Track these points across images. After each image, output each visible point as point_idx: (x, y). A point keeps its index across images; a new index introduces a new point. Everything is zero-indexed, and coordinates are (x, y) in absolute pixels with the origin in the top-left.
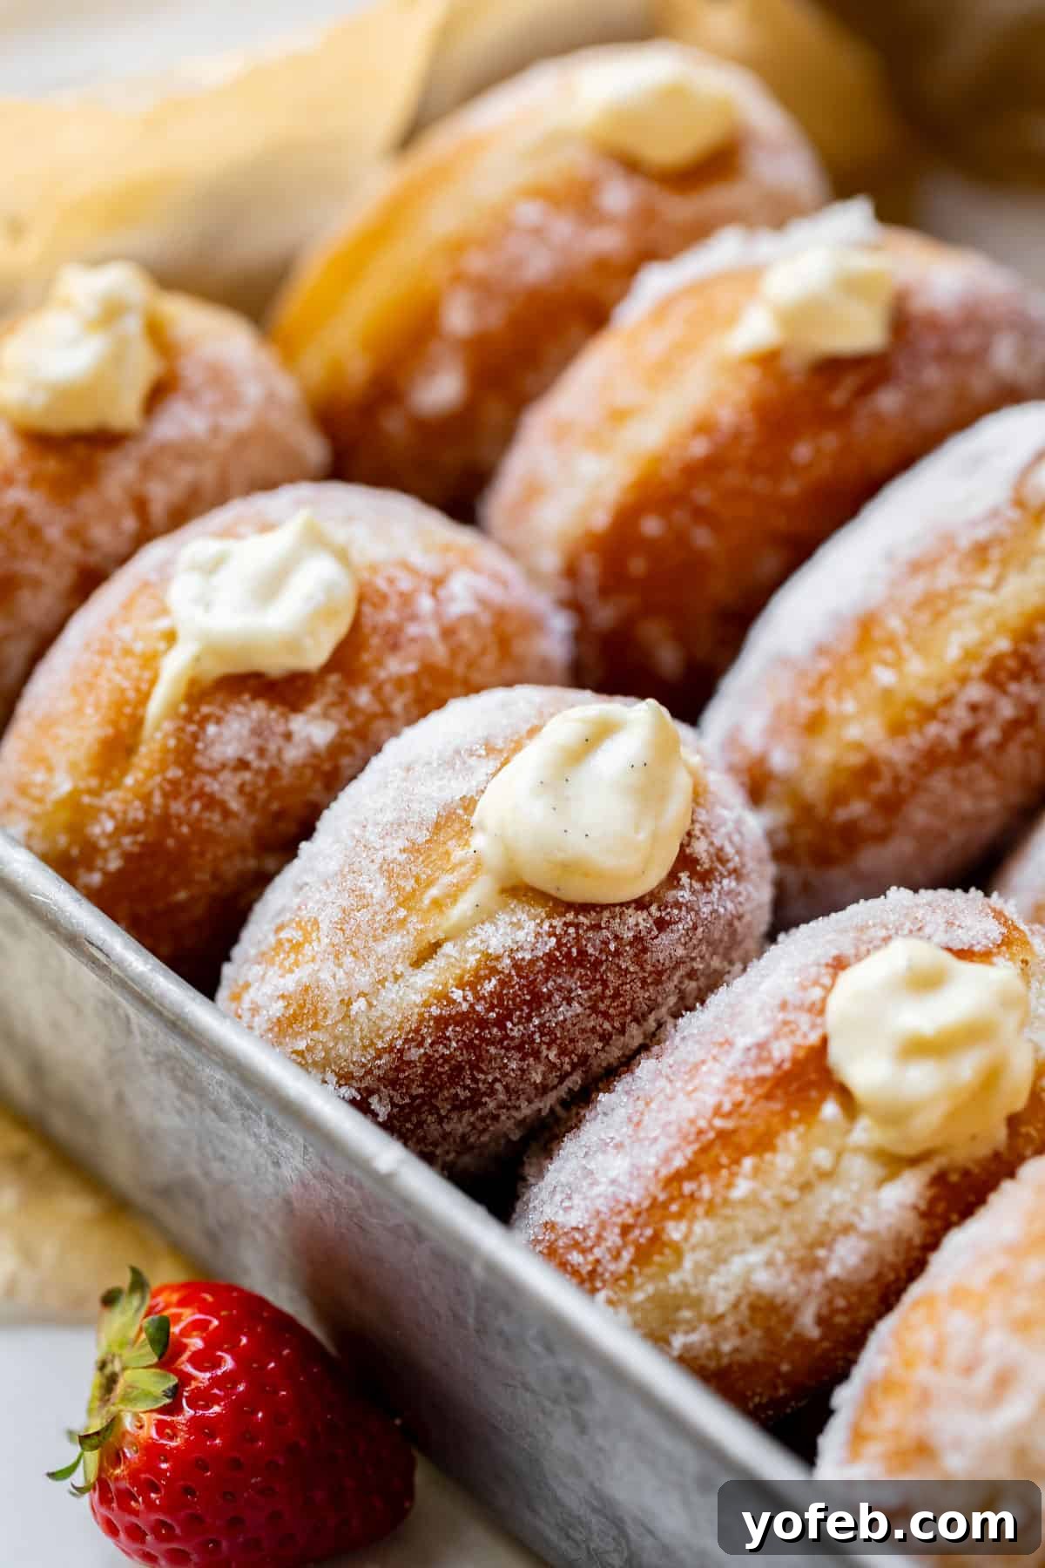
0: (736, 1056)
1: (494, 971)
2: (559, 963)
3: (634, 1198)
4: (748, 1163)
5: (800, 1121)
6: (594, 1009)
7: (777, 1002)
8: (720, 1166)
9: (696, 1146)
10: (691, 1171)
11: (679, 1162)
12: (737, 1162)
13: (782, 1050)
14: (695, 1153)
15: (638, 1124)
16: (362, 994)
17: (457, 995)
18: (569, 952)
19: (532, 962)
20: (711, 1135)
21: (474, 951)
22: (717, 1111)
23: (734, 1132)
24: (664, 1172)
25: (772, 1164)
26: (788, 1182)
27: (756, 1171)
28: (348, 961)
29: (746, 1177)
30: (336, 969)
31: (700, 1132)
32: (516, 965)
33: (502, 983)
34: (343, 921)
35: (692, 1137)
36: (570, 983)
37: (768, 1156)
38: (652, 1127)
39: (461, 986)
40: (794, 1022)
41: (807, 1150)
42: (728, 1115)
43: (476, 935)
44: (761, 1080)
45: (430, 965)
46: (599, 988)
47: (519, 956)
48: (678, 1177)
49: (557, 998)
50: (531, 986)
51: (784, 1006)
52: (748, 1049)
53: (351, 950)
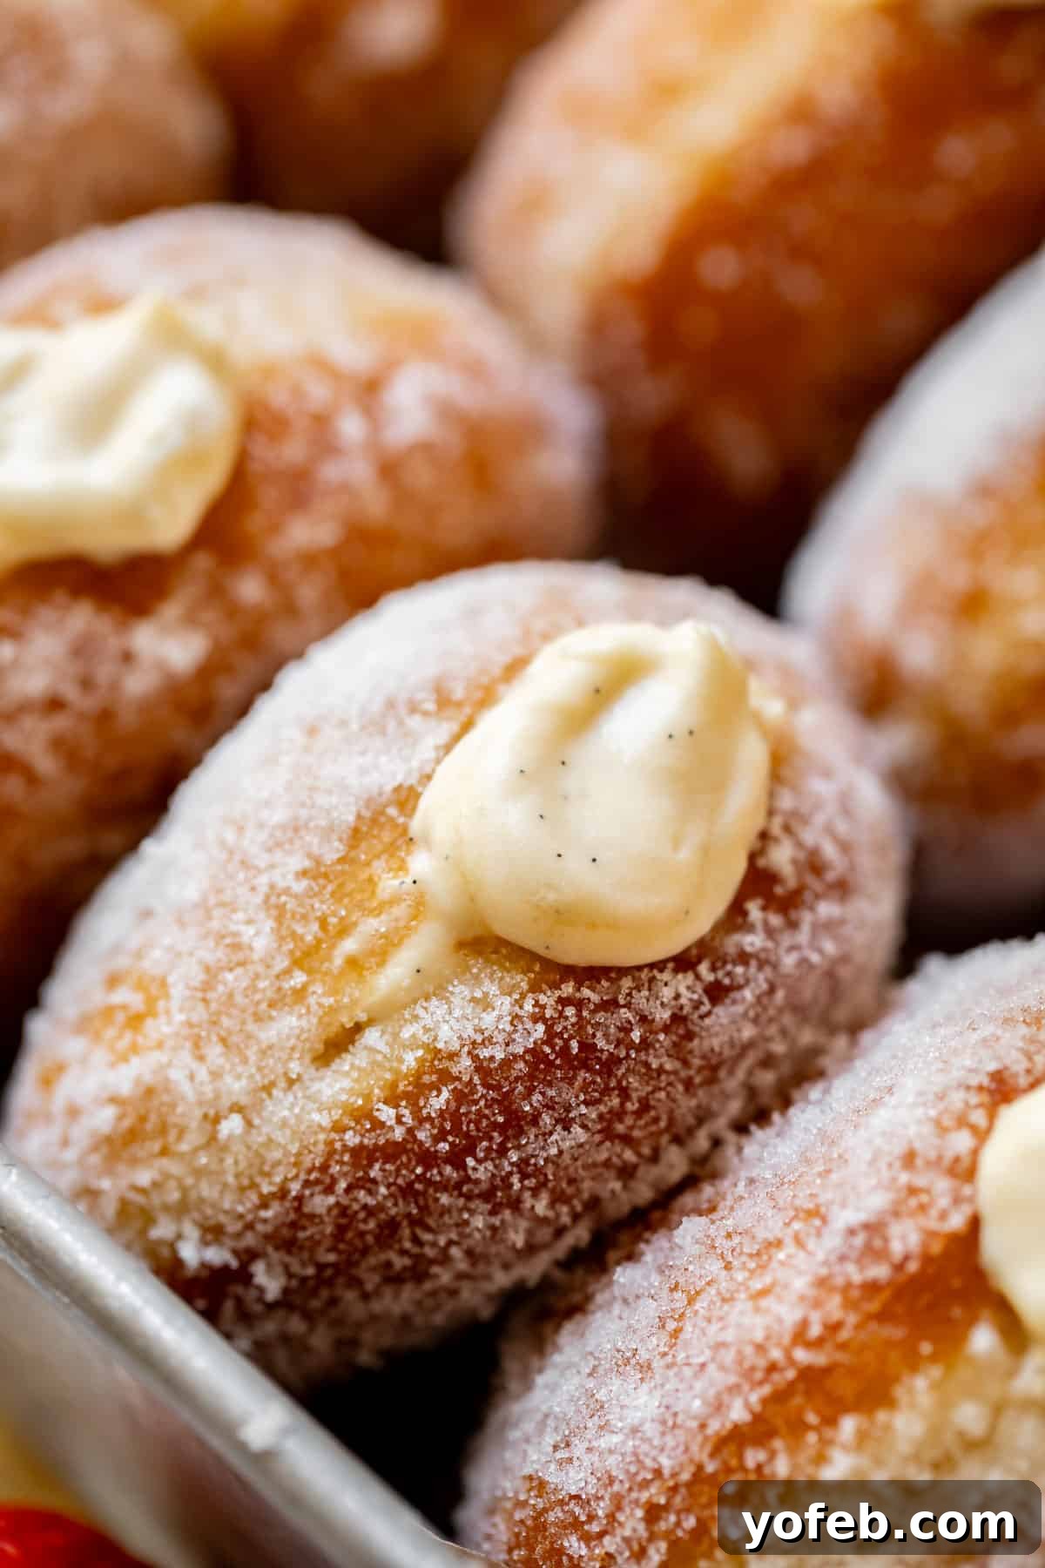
0: (832, 1241)
1: (445, 1077)
2: (550, 1064)
3: (666, 1463)
4: (848, 1426)
5: (934, 1358)
6: (608, 1134)
7: (899, 1149)
8: (808, 1427)
9: (766, 1390)
10: (758, 1431)
11: (738, 1413)
12: (831, 1421)
13: (905, 1238)
14: (765, 1401)
15: (676, 1333)
16: (237, 1108)
17: (387, 1114)
18: (566, 1047)
19: (507, 1063)
20: (791, 1374)
21: (413, 1044)
22: (800, 1335)
23: (827, 1371)
24: (714, 1426)
25: (888, 1428)
26: (916, 1458)
27: (862, 1438)
28: (214, 1052)
29: (845, 1448)
30: (195, 1065)
31: (772, 1368)
32: (481, 1067)
33: (460, 1097)
34: (207, 986)
35: (759, 1375)
36: (569, 1095)
37: (882, 1416)
38: (696, 1342)
39: (392, 1100)
40: (928, 1191)
41: (945, 1404)
42: (818, 1344)
43: (416, 1017)
44: (872, 1288)
45: (345, 1063)
46: (616, 1101)
47: (485, 1053)
48: (737, 1438)
49: (546, 1119)
50: (505, 1102)
51: (909, 1159)
52: (851, 1232)
53: (218, 1035)
